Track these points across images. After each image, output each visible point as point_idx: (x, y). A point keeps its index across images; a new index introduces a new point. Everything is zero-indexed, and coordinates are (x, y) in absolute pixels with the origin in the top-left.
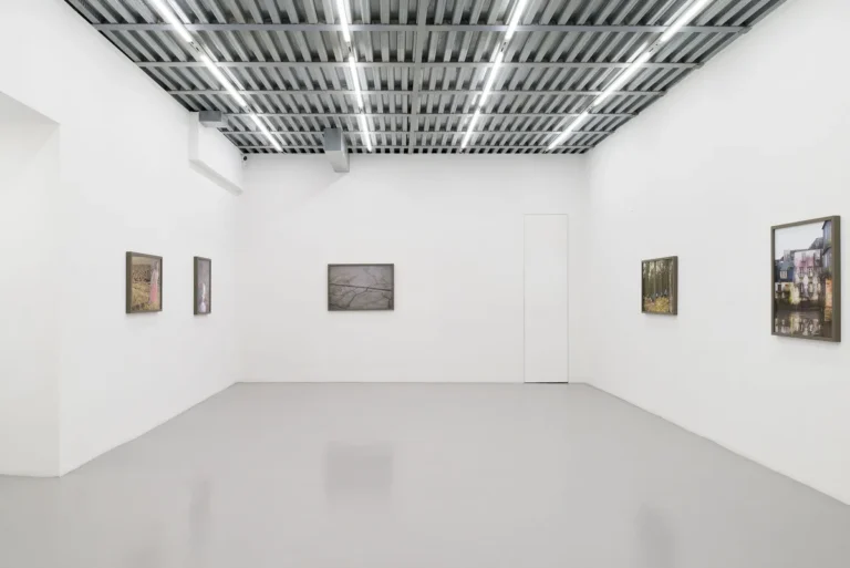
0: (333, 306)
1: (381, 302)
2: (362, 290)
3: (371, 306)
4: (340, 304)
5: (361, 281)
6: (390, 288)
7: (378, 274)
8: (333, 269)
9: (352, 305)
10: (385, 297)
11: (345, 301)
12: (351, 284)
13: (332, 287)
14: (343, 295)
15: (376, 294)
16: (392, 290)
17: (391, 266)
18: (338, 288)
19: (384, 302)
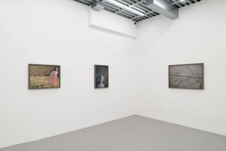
0: (171, 86)
1: (196, 85)
2: (185, 78)
3: (190, 87)
4: (174, 85)
5: (185, 73)
6: (201, 77)
7: (194, 69)
8: (171, 68)
9: (180, 85)
10: (198, 82)
11: (177, 83)
12: (180, 75)
13: (171, 76)
14: (176, 81)
15: (193, 80)
16: (202, 78)
17: (202, 65)
18: (173, 77)
19: (198, 85)
